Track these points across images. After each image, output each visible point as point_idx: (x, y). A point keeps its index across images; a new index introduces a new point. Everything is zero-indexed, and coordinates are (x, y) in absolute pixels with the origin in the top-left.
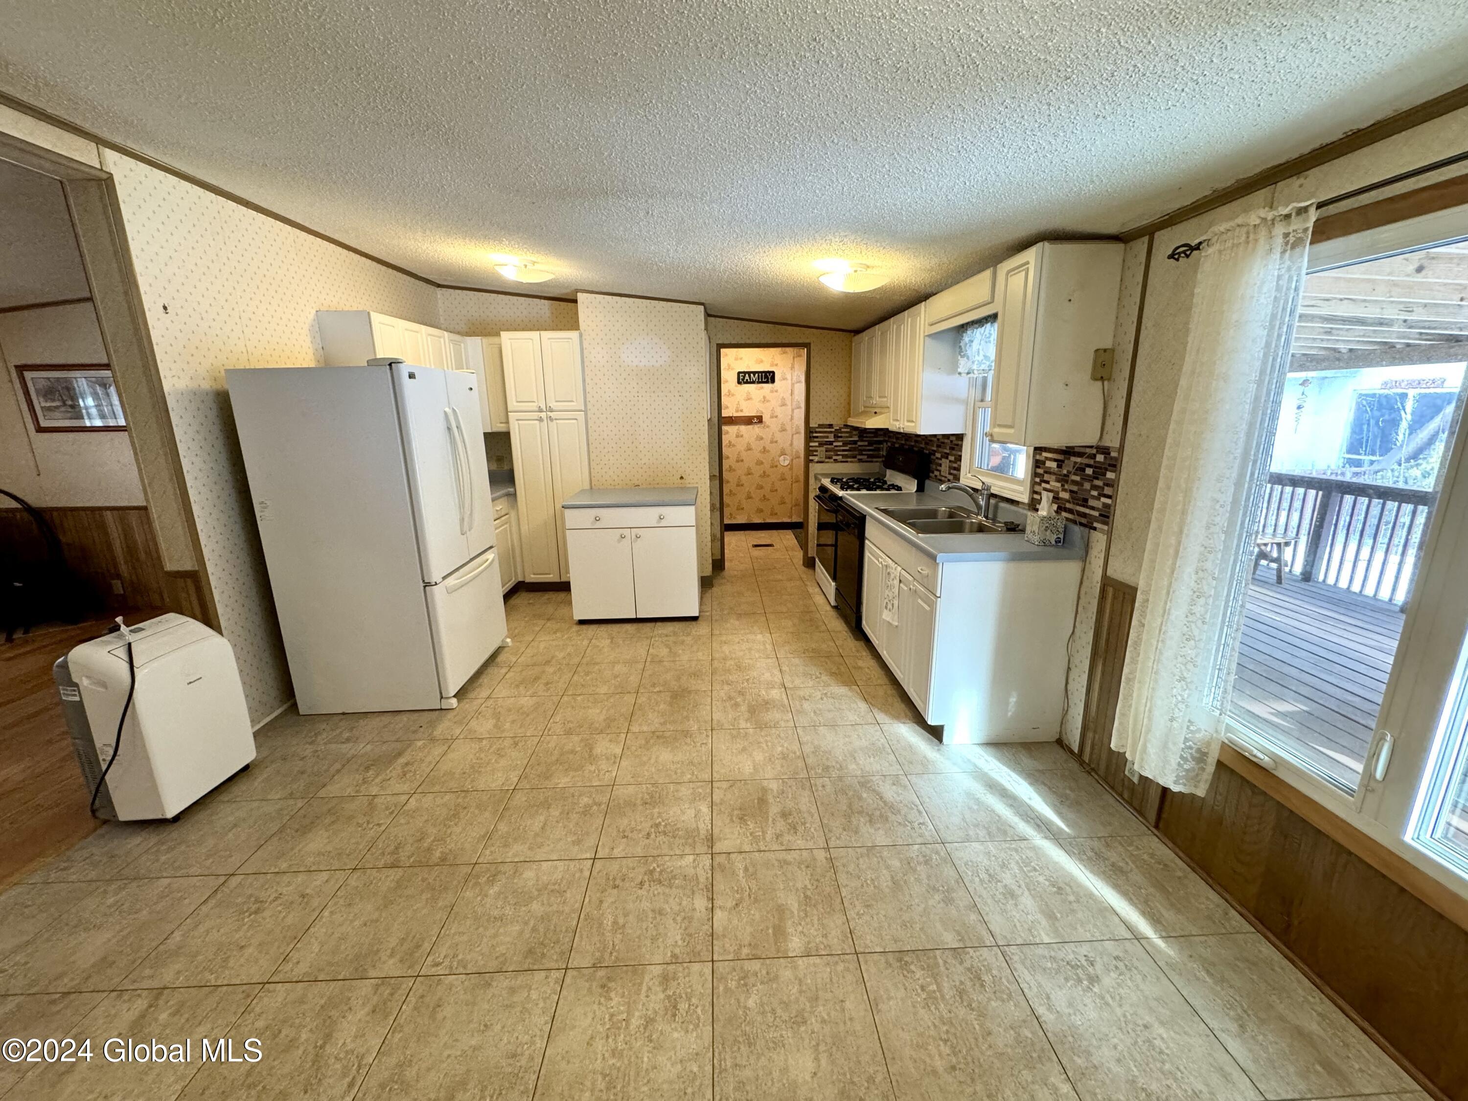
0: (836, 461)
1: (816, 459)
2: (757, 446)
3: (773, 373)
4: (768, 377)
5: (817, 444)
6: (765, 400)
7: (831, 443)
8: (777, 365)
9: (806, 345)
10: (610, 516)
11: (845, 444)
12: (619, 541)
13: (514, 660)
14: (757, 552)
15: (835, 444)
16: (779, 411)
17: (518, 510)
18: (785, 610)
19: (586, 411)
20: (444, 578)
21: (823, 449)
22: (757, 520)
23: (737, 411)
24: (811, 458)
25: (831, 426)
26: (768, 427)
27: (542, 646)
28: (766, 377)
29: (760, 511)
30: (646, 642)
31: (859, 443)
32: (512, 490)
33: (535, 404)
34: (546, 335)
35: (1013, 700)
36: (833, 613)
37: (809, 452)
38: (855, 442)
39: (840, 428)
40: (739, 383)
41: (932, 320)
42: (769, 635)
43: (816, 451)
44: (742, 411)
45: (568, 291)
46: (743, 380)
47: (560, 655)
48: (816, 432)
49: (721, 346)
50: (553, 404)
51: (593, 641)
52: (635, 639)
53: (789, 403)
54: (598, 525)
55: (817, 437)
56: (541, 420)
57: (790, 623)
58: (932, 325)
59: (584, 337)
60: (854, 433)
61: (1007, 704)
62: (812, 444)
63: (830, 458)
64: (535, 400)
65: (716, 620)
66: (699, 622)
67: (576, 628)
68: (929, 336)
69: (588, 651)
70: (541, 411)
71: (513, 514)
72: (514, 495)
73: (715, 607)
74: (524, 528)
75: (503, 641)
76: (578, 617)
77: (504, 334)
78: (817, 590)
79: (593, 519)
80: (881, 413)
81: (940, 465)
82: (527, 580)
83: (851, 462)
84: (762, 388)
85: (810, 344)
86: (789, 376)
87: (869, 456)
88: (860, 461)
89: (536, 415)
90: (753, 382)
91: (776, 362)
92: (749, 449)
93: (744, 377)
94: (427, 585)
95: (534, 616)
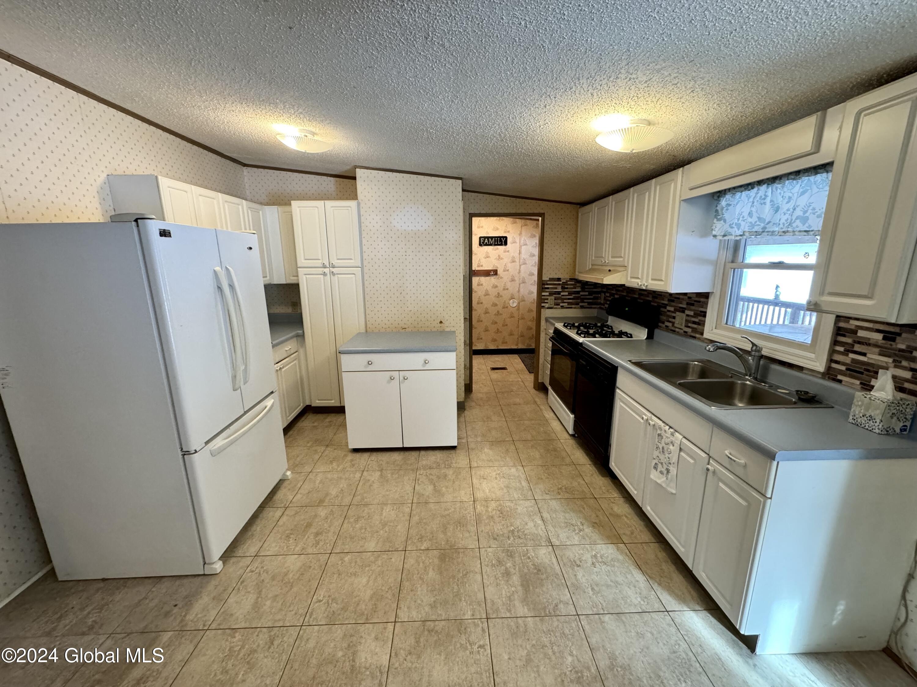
0: (562, 307)
1: (547, 305)
2: (493, 293)
3: (506, 237)
4: (502, 241)
5: (547, 294)
6: (499, 258)
7: (559, 293)
8: (509, 232)
9: (542, 215)
10: (380, 360)
11: (570, 294)
12: (389, 382)
13: (291, 497)
14: (496, 375)
15: (562, 294)
16: (510, 266)
17: (306, 347)
18: (529, 437)
19: (362, 268)
20: (207, 443)
21: (553, 298)
22: (492, 347)
23: (478, 266)
24: (543, 305)
25: (559, 279)
26: (502, 278)
27: (320, 477)
28: (501, 241)
29: (494, 340)
30: (412, 476)
31: (581, 293)
32: (301, 332)
33: (320, 261)
34: (329, 203)
35: (841, 608)
36: (571, 442)
37: (541, 300)
38: (578, 292)
39: (567, 281)
40: (480, 245)
41: (693, 185)
42: (521, 468)
43: (547, 299)
44: (482, 266)
45: (348, 167)
46: (483, 243)
47: (334, 492)
48: (547, 284)
49: (472, 215)
50: (335, 262)
51: (365, 473)
52: (402, 472)
53: (517, 260)
54: (370, 368)
55: (548, 288)
56: (325, 274)
57: (537, 455)
58: (691, 189)
59: (362, 205)
60: (578, 285)
61: (834, 611)
62: (543, 294)
63: (558, 305)
64: (320, 258)
65: (473, 449)
66: (458, 451)
67: (351, 456)
68: (685, 200)
69: (359, 488)
70: (325, 267)
71: (301, 351)
72: (303, 336)
73: (469, 433)
74: (311, 365)
75: (284, 474)
76: (352, 446)
77: (293, 202)
78: (552, 414)
79: (366, 363)
80: (617, 271)
81: (674, 318)
82: (313, 405)
83: (575, 308)
84: (497, 249)
85: (544, 214)
86: (518, 240)
87: (589, 303)
88: (582, 307)
89: (321, 270)
90: (491, 245)
91: (508, 230)
92: (487, 294)
93: (484, 240)
94: (186, 453)
95: (316, 440)
